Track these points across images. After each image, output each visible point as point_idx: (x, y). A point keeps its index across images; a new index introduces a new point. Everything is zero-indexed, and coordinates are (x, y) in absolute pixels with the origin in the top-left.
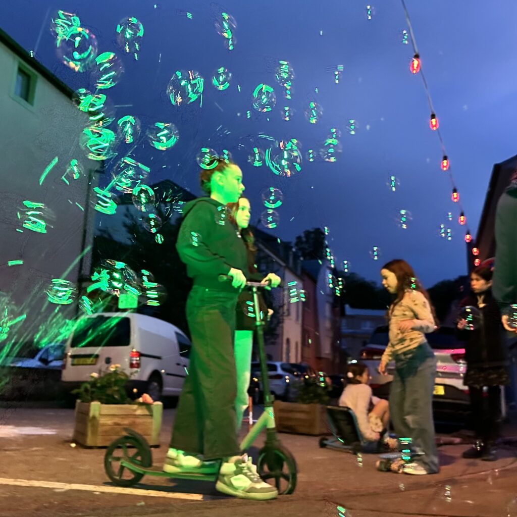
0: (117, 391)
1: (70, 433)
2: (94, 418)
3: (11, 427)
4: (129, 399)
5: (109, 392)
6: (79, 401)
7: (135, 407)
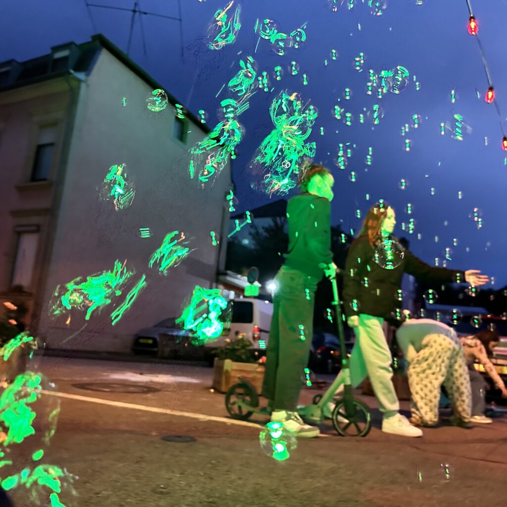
0: (244, 353)
1: (210, 382)
2: (227, 371)
3: (169, 376)
4: (252, 360)
5: (238, 353)
6: (216, 359)
7: (256, 365)
